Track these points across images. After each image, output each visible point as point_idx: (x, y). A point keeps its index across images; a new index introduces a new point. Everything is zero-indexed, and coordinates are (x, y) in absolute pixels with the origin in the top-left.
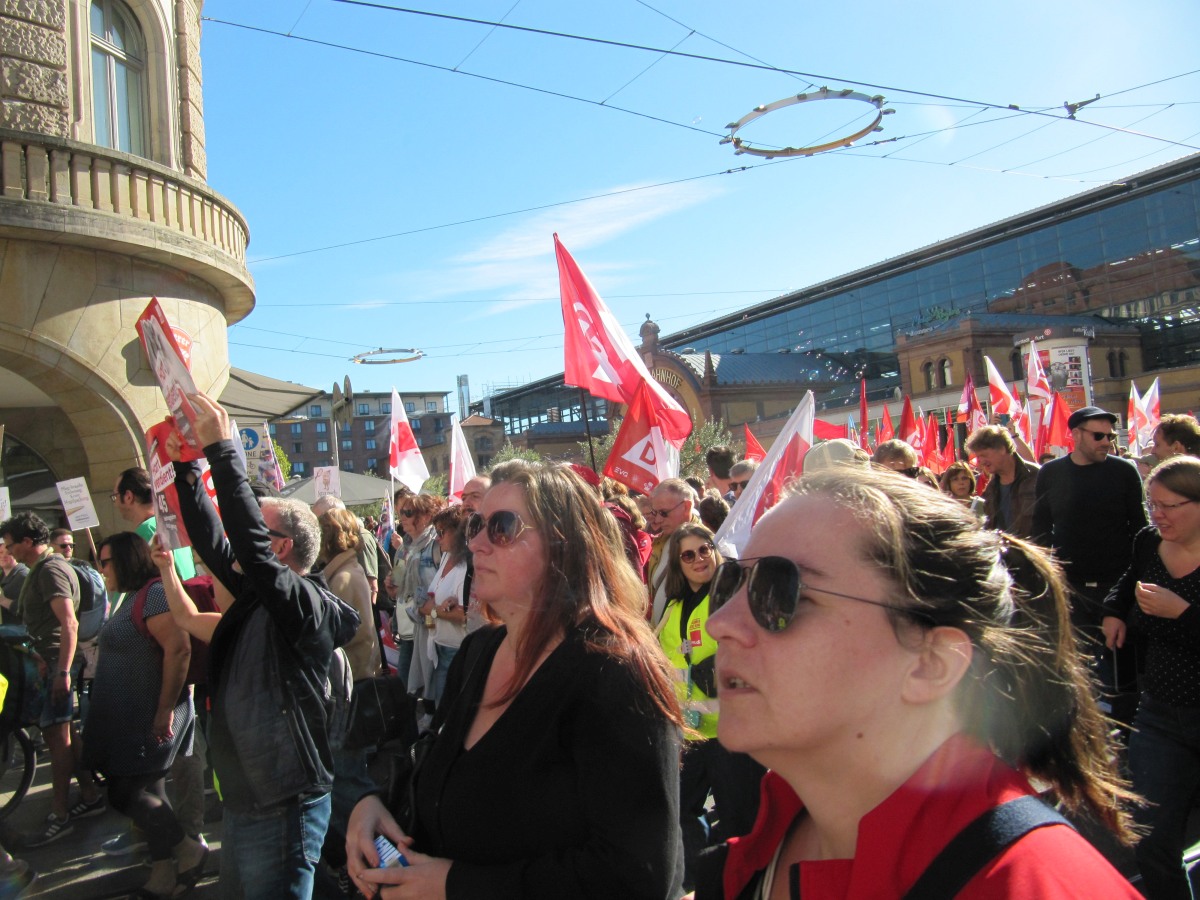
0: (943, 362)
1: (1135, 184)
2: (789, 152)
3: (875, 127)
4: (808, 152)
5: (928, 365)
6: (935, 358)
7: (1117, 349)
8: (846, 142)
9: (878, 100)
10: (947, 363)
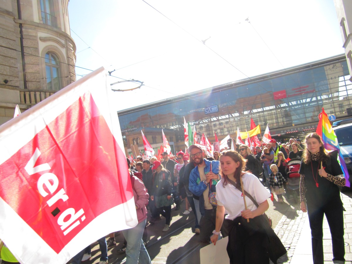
0: (137, 138)
1: (173, 100)
2: (119, 90)
3: (139, 87)
4: (123, 91)
5: (134, 139)
6: (136, 138)
7: (171, 136)
8: (132, 90)
9: (142, 83)
10: (138, 139)
